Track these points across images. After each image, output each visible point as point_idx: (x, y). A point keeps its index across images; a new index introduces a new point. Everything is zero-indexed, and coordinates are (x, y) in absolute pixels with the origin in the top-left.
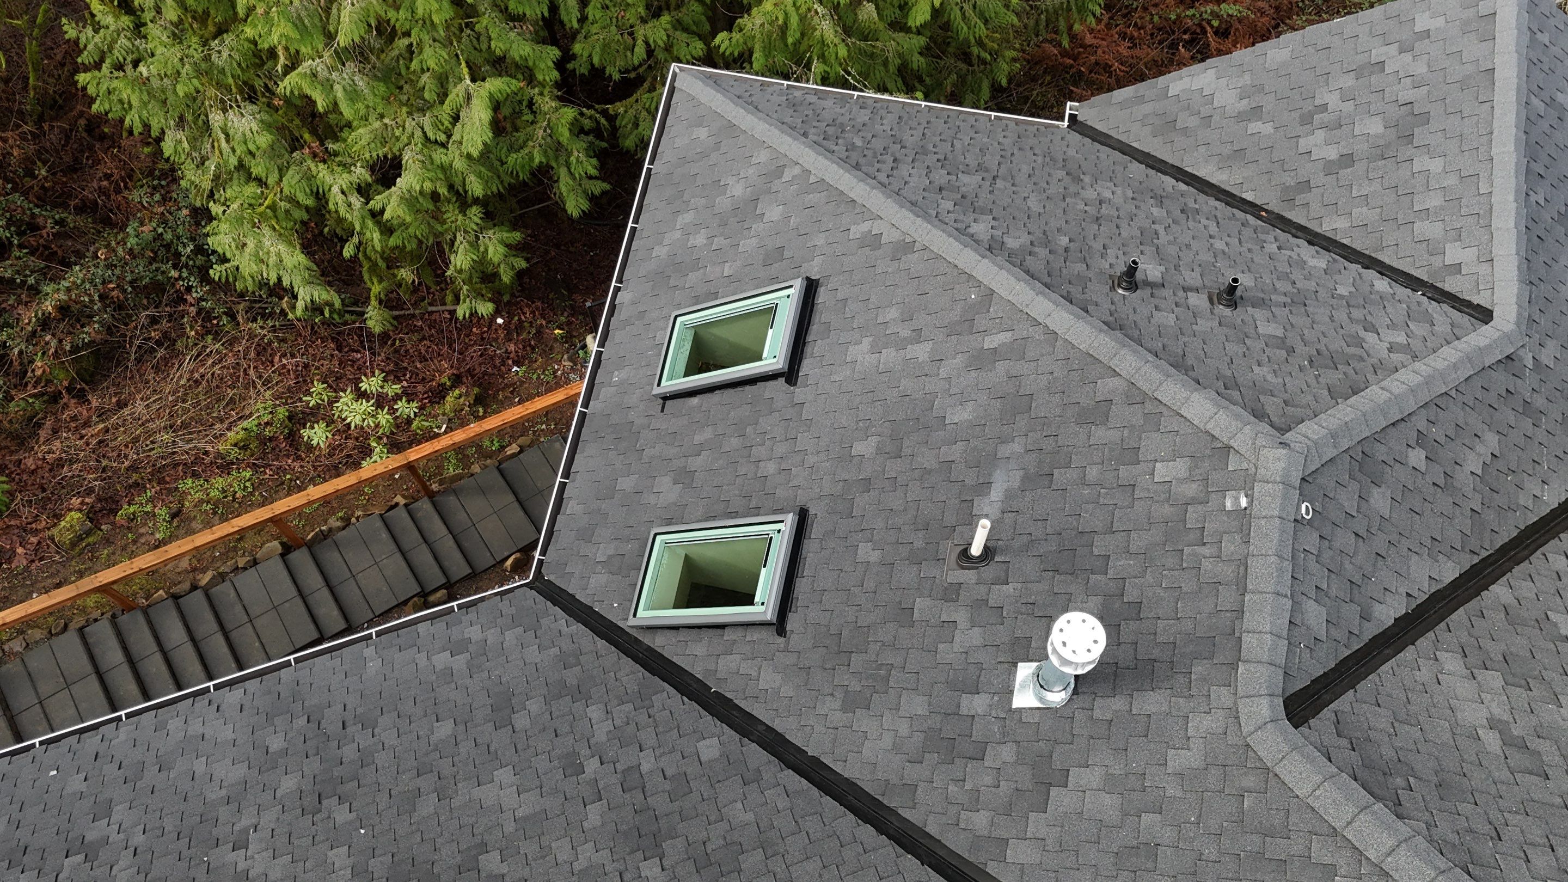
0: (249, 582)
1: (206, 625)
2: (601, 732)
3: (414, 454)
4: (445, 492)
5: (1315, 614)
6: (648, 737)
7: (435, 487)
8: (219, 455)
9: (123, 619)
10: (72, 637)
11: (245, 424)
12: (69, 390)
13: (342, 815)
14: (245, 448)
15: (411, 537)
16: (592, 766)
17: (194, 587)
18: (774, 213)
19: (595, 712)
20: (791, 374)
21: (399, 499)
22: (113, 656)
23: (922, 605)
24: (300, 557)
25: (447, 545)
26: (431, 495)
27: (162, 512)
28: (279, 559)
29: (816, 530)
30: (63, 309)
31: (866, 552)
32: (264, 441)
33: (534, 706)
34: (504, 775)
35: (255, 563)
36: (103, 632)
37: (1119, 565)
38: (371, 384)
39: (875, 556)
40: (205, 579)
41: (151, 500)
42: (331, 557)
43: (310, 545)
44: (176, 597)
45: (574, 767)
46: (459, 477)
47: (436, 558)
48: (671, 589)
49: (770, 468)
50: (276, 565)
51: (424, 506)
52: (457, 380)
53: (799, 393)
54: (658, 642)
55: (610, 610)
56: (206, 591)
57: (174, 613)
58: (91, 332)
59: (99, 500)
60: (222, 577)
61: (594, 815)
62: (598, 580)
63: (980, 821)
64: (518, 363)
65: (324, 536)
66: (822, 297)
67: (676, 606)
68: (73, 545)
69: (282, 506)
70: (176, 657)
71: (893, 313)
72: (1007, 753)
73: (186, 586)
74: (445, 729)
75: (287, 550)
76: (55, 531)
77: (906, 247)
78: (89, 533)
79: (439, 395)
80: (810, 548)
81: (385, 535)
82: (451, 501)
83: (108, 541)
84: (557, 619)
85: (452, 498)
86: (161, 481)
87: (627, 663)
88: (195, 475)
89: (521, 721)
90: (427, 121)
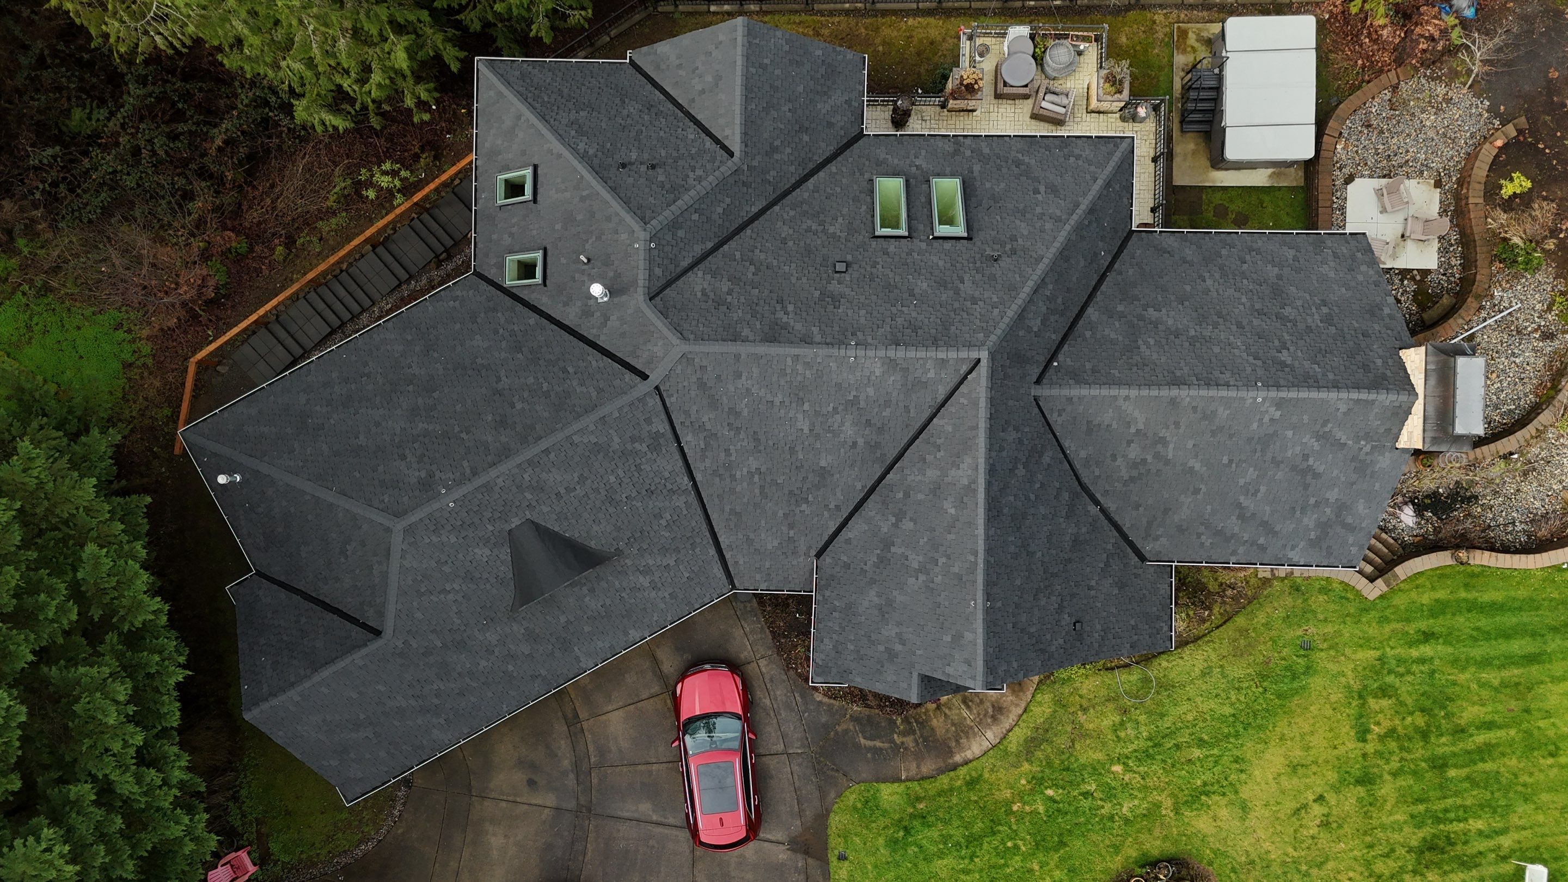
0: (361, 264)
1: (353, 287)
2: (502, 320)
3: (417, 197)
4: (432, 208)
5: (658, 271)
6: (515, 320)
7: (428, 206)
8: (328, 208)
9: (319, 290)
10: (302, 301)
11: (335, 190)
12: (245, 182)
13: (436, 355)
14: (339, 202)
15: (424, 232)
16: (501, 331)
17: (342, 271)
18: (521, 135)
19: (499, 315)
20: (535, 200)
21: (414, 215)
22: (321, 306)
23: (577, 275)
24: (380, 250)
25: (441, 233)
26: (427, 210)
27: (315, 239)
28: (372, 253)
29: (549, 253)
30: (226, 142)
31: (563, 261)
32: (345, 197)
33: (482, 315)
34: (478, 337)
35: (363, 256)
36: (313, 296)
37: (616, 263)
38: (387, 166)
39: (565, 262)
40: (344, 266)
41: (307, 234)
42: (393, 247)
43: (383, 244)
44: (335, 276)
45: (496, 332)
46: (437, 199)
47: (439, 240)
48: (515, 273)
49: (535, 232)
50: (372, 254)
51: (425, 216)
52: (423, 149)
53: (539, 206)
54: (514, 291)
55: (498, 280)
56: (347, 271)
57: (338, 284)
58: (243, 151)
59: (286, 238)
60: (350, 265)
61: (504, 344)
62: (494, 271)
63: (594, 331)
64: (448, 133)
65: (387, 238)
66: (540, 172)
67: (519, 279)
68: (284, 261)
69: (368, 233)
70: (345, 301)
71: (559, 180)
72: (598, 314)
73: (338, 271)
74: (458, 326)
75: (374, 247)
76: (274, 257)
77: (560, 156)
78: (289, 255)
79: (416, 157)
80: (548, 259)
81: (413, 234)
82: (436, 212)
83: (297, 256)
84: (483, 285)
85: (437, 210)
86: (308, 225)
87: (507, 298)
88: (321, 219)
89: (479, 320)
90: (378, 50)
